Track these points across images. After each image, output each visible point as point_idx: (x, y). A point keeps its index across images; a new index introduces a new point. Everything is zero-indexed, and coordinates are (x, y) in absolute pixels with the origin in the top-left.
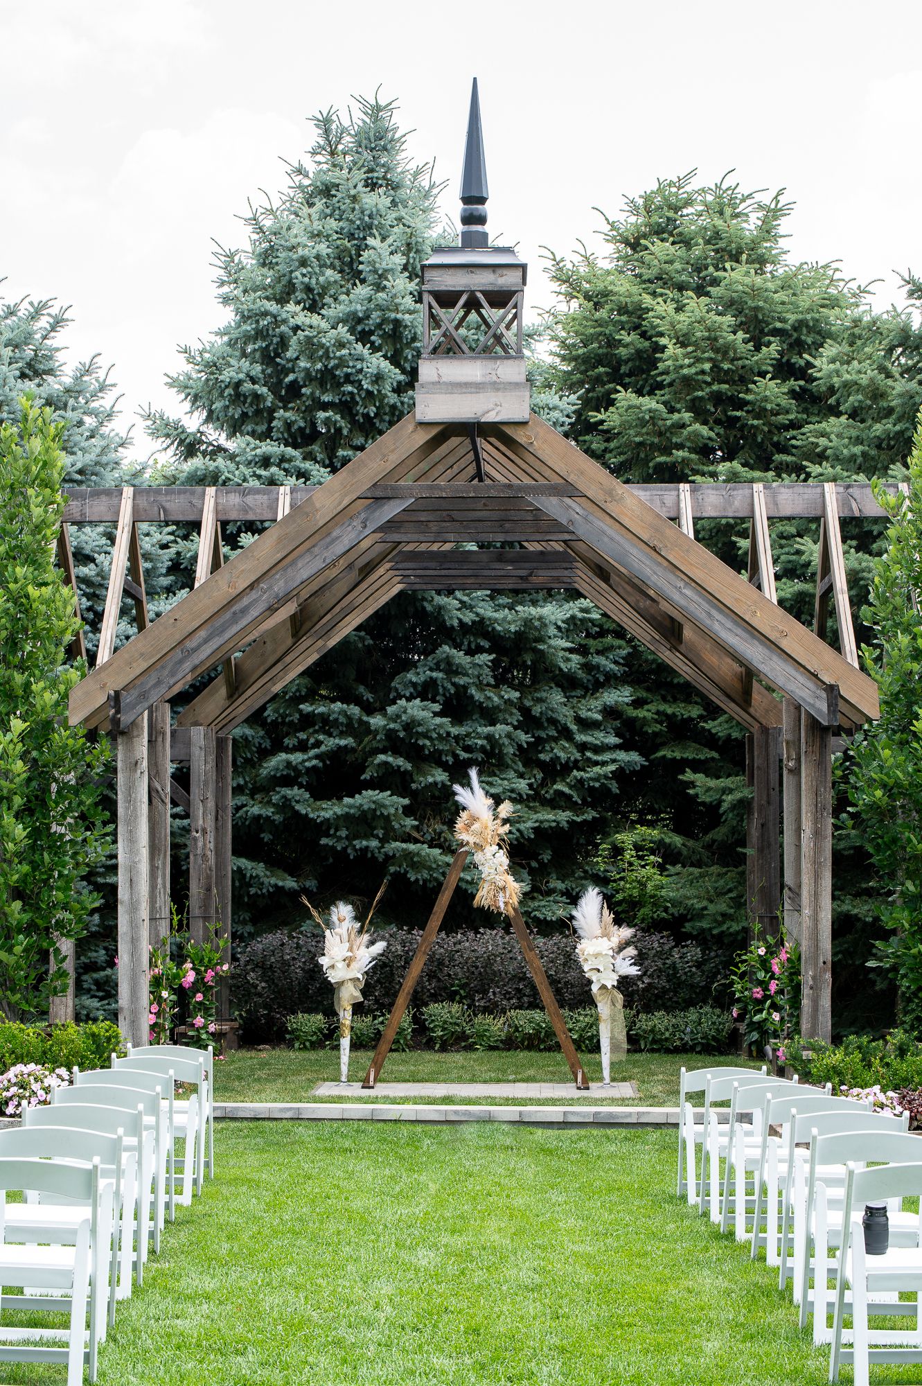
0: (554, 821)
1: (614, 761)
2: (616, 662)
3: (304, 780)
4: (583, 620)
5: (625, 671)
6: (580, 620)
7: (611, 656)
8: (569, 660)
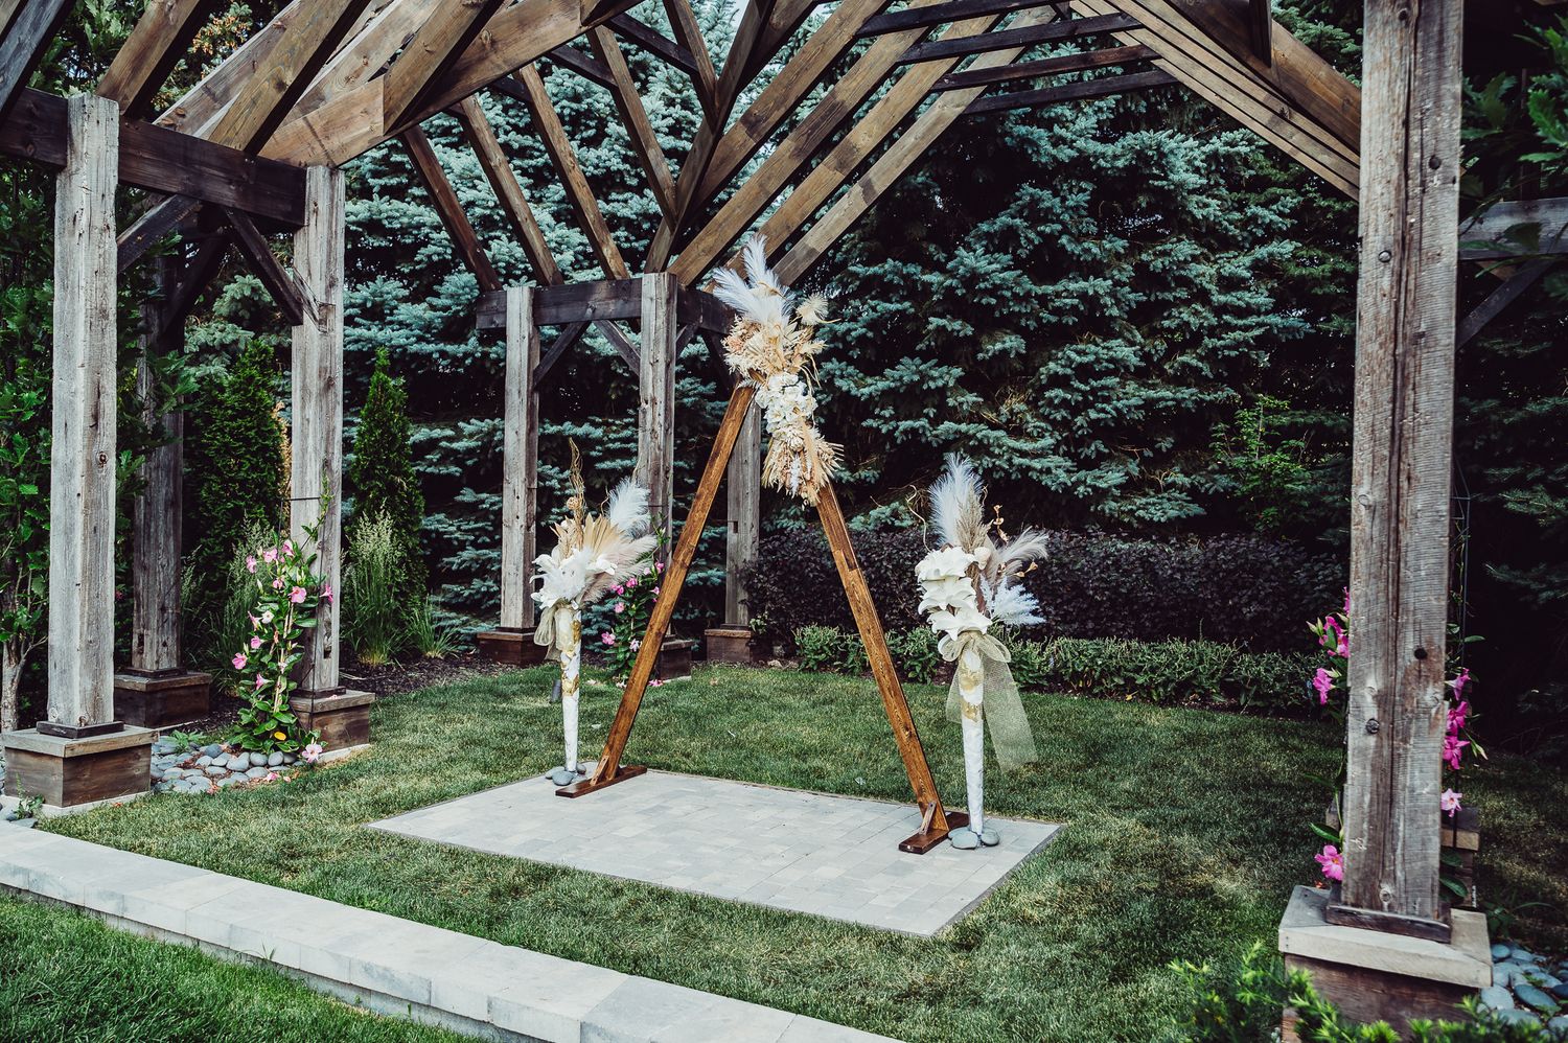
0: (1172, 400)
1: (1260, 325)
2: (1281, 214)
3: (855, 353)
4: (1228, 156)
5: (1292, 224)
6: (1224, 156)
7: (1274, 207)
8: (1206, 205)
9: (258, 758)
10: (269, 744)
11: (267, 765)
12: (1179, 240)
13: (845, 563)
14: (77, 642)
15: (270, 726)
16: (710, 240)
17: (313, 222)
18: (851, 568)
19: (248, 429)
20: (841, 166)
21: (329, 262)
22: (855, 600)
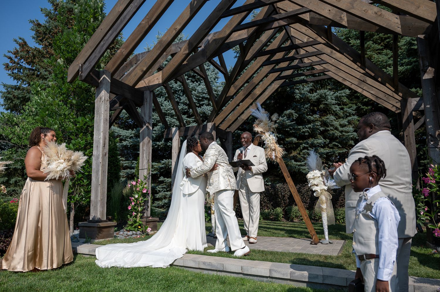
2: (353, 110)
5: (356, 112)
6: (339, 96)
7: (351, 109)
8: (336, 108)
9: (134, 232)
10: (136, 229)
11: (136, 234)
12: (330, 116)
13: (287, 176)
14: (99, 199)
15: (137, 224)
16: (222, 116)
17: (146, 104)
18: (288, 177)
19: (114, 160)
20: (252, 98)
21: (149, 113)
22: (290, 185)
